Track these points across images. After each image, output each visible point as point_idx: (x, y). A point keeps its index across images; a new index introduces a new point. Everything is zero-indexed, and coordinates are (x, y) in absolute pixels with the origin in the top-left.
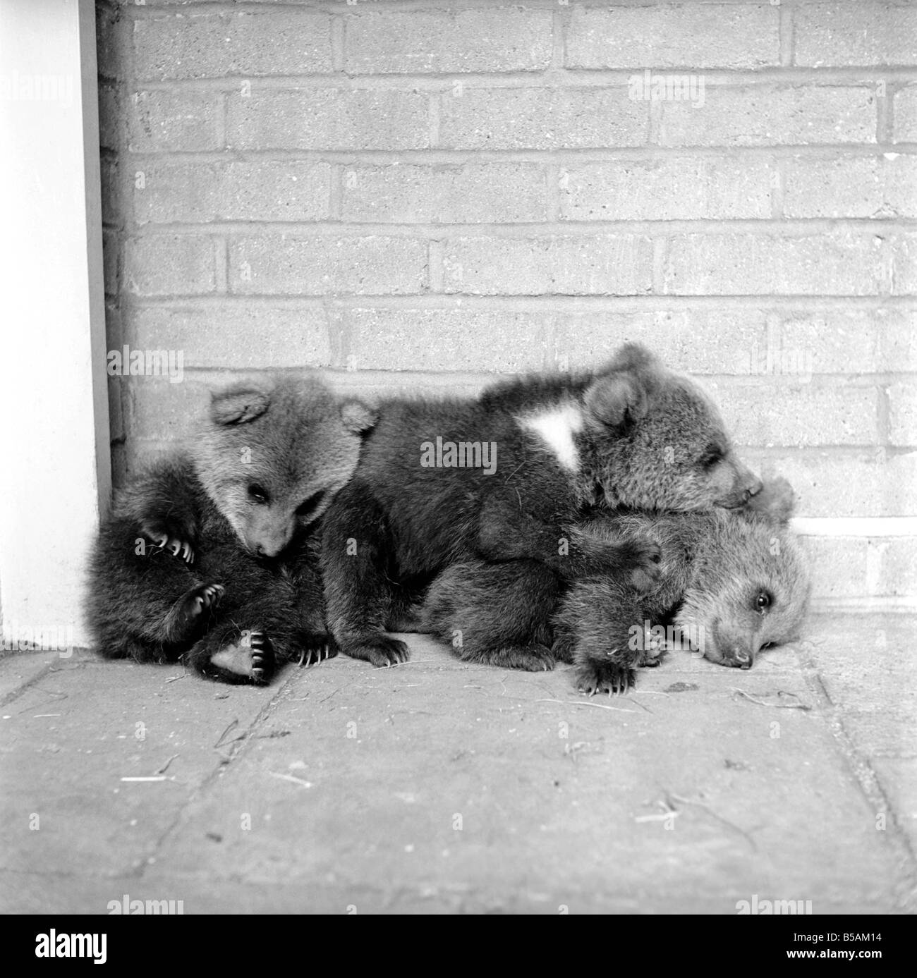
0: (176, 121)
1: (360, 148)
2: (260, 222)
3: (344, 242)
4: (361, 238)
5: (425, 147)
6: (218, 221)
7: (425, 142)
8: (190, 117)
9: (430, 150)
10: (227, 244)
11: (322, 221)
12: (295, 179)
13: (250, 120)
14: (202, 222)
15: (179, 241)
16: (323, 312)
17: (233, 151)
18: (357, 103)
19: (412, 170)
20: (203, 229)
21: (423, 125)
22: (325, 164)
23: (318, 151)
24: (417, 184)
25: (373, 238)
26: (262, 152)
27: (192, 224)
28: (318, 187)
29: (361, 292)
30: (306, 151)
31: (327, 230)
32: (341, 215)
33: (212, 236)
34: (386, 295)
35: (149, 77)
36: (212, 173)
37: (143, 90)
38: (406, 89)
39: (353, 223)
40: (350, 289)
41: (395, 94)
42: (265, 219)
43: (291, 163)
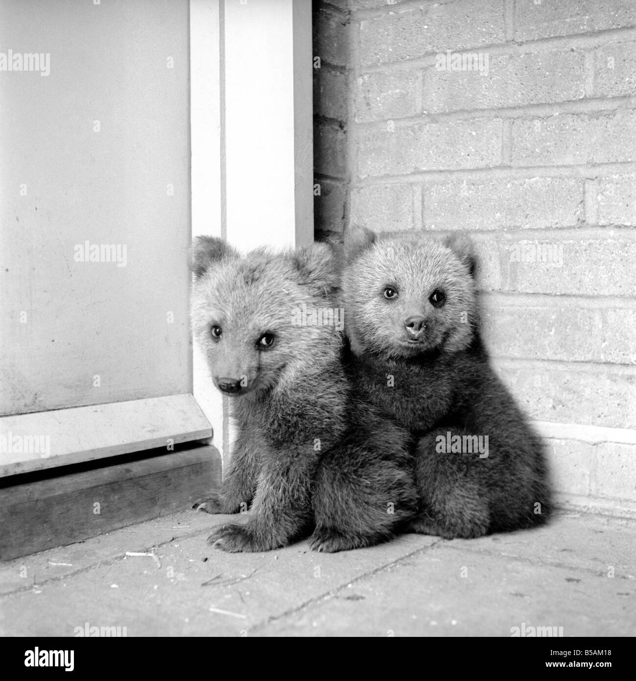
0: (388, 95)
1: (526, 103)
2: (448, 171)
3: (513, 184)
4: (527, 180)
5: (581, 97)
6: (417, 172)
7: (582, 93)
8: (397, 91)
9: (586, 100)
10: (423, 189)
11: (496, 167)
12: (474, 133)
13: (441, 88)
14: (404, 173)
15: (388, 190)
16: (495, 244)
17: (429, 115)
18: (524, 65)
19: (570, 119)
20: (406, 179)
21: (579, 78)
22: (498, 119)
23: (492, 109)
24: (574, 130)
25: (536, 180)
26: (449, 114)
27: (398, 176)
28: (492, 139)
29: (527, 226)
30: (483, 110)
31: (499, 174)
32: (511, 161)
33: (411, 184)
34: (547, 229)
35: (370, 63)
36: (412, 134)
37: (366, 73)
38: (565, 49)
39: (520, 168)
40: (517, 224)
41: (556, 54)
42: (451, 168)
43: (471, 121)
